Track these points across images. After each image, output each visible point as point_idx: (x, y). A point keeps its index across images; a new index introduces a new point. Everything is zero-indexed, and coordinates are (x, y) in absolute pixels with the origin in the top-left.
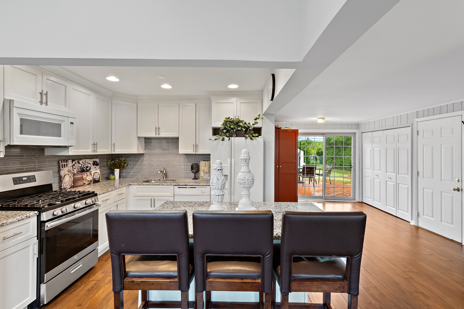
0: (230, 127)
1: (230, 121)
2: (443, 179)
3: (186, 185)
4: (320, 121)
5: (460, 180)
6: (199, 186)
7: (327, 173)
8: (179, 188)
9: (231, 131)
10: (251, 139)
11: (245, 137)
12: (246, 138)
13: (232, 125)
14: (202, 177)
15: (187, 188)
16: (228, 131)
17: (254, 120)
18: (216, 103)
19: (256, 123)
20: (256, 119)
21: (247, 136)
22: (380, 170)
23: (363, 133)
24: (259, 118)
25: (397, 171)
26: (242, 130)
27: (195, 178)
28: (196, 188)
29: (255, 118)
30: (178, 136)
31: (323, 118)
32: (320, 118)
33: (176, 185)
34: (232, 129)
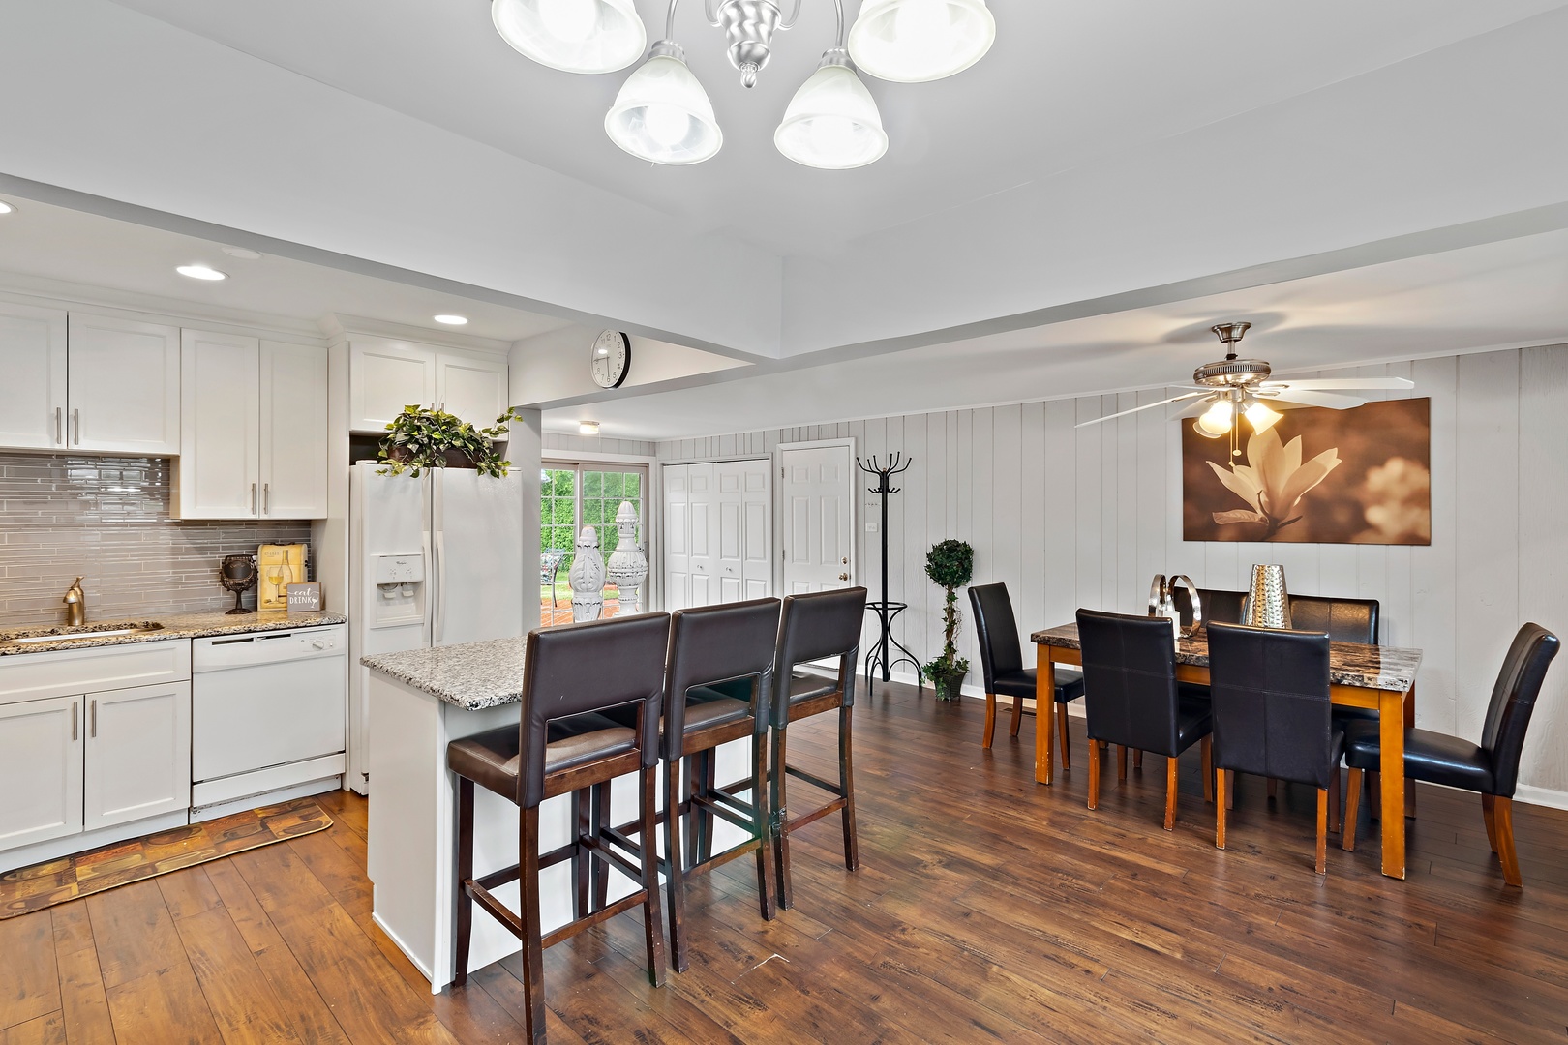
0: (430, 438)
1: (428, 419)
2: (823, 560)
3: (250, 631)
4: (587, 431)
5: (848, 560)
6: (305, 626)
7: (544, 576)
8: (214, 643)
9: (431, 448)
10: (493, 474)
11: (475, 467)
12: (480, 470)
13: (434, 431)
14: (269, 601)
15: (251, 639)
16: (422, 448)
17: (498, 420)
18: (365, 354)
19: (501, 431)
20: (501, 420)
21: (483, 464)
22: (707, 554)
23: (664, 465)
24: (509, 418)
25: (743, 553)
26: (466, 446)
27: (237, 610)
28: (289, 635)
29: (499, 417)
30: (176, 453)
31: (594, 423)
32: (588, 423)
33: (204, 636)
34: (438, 442)
